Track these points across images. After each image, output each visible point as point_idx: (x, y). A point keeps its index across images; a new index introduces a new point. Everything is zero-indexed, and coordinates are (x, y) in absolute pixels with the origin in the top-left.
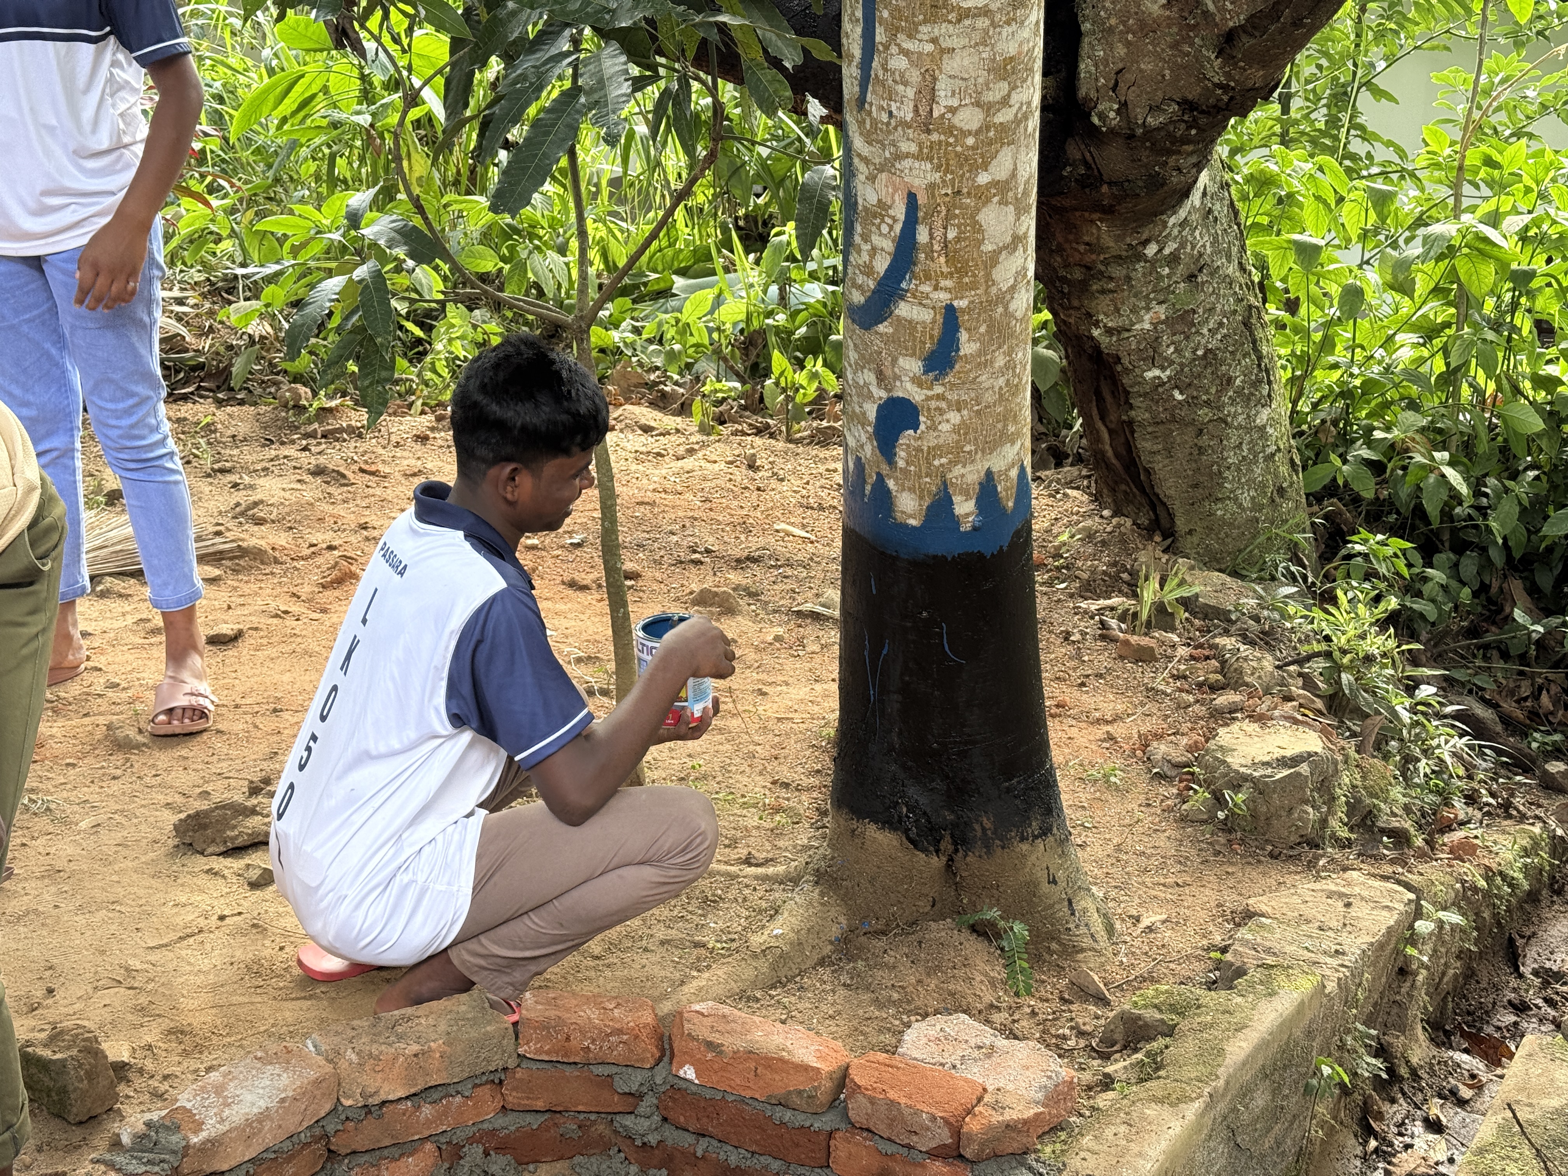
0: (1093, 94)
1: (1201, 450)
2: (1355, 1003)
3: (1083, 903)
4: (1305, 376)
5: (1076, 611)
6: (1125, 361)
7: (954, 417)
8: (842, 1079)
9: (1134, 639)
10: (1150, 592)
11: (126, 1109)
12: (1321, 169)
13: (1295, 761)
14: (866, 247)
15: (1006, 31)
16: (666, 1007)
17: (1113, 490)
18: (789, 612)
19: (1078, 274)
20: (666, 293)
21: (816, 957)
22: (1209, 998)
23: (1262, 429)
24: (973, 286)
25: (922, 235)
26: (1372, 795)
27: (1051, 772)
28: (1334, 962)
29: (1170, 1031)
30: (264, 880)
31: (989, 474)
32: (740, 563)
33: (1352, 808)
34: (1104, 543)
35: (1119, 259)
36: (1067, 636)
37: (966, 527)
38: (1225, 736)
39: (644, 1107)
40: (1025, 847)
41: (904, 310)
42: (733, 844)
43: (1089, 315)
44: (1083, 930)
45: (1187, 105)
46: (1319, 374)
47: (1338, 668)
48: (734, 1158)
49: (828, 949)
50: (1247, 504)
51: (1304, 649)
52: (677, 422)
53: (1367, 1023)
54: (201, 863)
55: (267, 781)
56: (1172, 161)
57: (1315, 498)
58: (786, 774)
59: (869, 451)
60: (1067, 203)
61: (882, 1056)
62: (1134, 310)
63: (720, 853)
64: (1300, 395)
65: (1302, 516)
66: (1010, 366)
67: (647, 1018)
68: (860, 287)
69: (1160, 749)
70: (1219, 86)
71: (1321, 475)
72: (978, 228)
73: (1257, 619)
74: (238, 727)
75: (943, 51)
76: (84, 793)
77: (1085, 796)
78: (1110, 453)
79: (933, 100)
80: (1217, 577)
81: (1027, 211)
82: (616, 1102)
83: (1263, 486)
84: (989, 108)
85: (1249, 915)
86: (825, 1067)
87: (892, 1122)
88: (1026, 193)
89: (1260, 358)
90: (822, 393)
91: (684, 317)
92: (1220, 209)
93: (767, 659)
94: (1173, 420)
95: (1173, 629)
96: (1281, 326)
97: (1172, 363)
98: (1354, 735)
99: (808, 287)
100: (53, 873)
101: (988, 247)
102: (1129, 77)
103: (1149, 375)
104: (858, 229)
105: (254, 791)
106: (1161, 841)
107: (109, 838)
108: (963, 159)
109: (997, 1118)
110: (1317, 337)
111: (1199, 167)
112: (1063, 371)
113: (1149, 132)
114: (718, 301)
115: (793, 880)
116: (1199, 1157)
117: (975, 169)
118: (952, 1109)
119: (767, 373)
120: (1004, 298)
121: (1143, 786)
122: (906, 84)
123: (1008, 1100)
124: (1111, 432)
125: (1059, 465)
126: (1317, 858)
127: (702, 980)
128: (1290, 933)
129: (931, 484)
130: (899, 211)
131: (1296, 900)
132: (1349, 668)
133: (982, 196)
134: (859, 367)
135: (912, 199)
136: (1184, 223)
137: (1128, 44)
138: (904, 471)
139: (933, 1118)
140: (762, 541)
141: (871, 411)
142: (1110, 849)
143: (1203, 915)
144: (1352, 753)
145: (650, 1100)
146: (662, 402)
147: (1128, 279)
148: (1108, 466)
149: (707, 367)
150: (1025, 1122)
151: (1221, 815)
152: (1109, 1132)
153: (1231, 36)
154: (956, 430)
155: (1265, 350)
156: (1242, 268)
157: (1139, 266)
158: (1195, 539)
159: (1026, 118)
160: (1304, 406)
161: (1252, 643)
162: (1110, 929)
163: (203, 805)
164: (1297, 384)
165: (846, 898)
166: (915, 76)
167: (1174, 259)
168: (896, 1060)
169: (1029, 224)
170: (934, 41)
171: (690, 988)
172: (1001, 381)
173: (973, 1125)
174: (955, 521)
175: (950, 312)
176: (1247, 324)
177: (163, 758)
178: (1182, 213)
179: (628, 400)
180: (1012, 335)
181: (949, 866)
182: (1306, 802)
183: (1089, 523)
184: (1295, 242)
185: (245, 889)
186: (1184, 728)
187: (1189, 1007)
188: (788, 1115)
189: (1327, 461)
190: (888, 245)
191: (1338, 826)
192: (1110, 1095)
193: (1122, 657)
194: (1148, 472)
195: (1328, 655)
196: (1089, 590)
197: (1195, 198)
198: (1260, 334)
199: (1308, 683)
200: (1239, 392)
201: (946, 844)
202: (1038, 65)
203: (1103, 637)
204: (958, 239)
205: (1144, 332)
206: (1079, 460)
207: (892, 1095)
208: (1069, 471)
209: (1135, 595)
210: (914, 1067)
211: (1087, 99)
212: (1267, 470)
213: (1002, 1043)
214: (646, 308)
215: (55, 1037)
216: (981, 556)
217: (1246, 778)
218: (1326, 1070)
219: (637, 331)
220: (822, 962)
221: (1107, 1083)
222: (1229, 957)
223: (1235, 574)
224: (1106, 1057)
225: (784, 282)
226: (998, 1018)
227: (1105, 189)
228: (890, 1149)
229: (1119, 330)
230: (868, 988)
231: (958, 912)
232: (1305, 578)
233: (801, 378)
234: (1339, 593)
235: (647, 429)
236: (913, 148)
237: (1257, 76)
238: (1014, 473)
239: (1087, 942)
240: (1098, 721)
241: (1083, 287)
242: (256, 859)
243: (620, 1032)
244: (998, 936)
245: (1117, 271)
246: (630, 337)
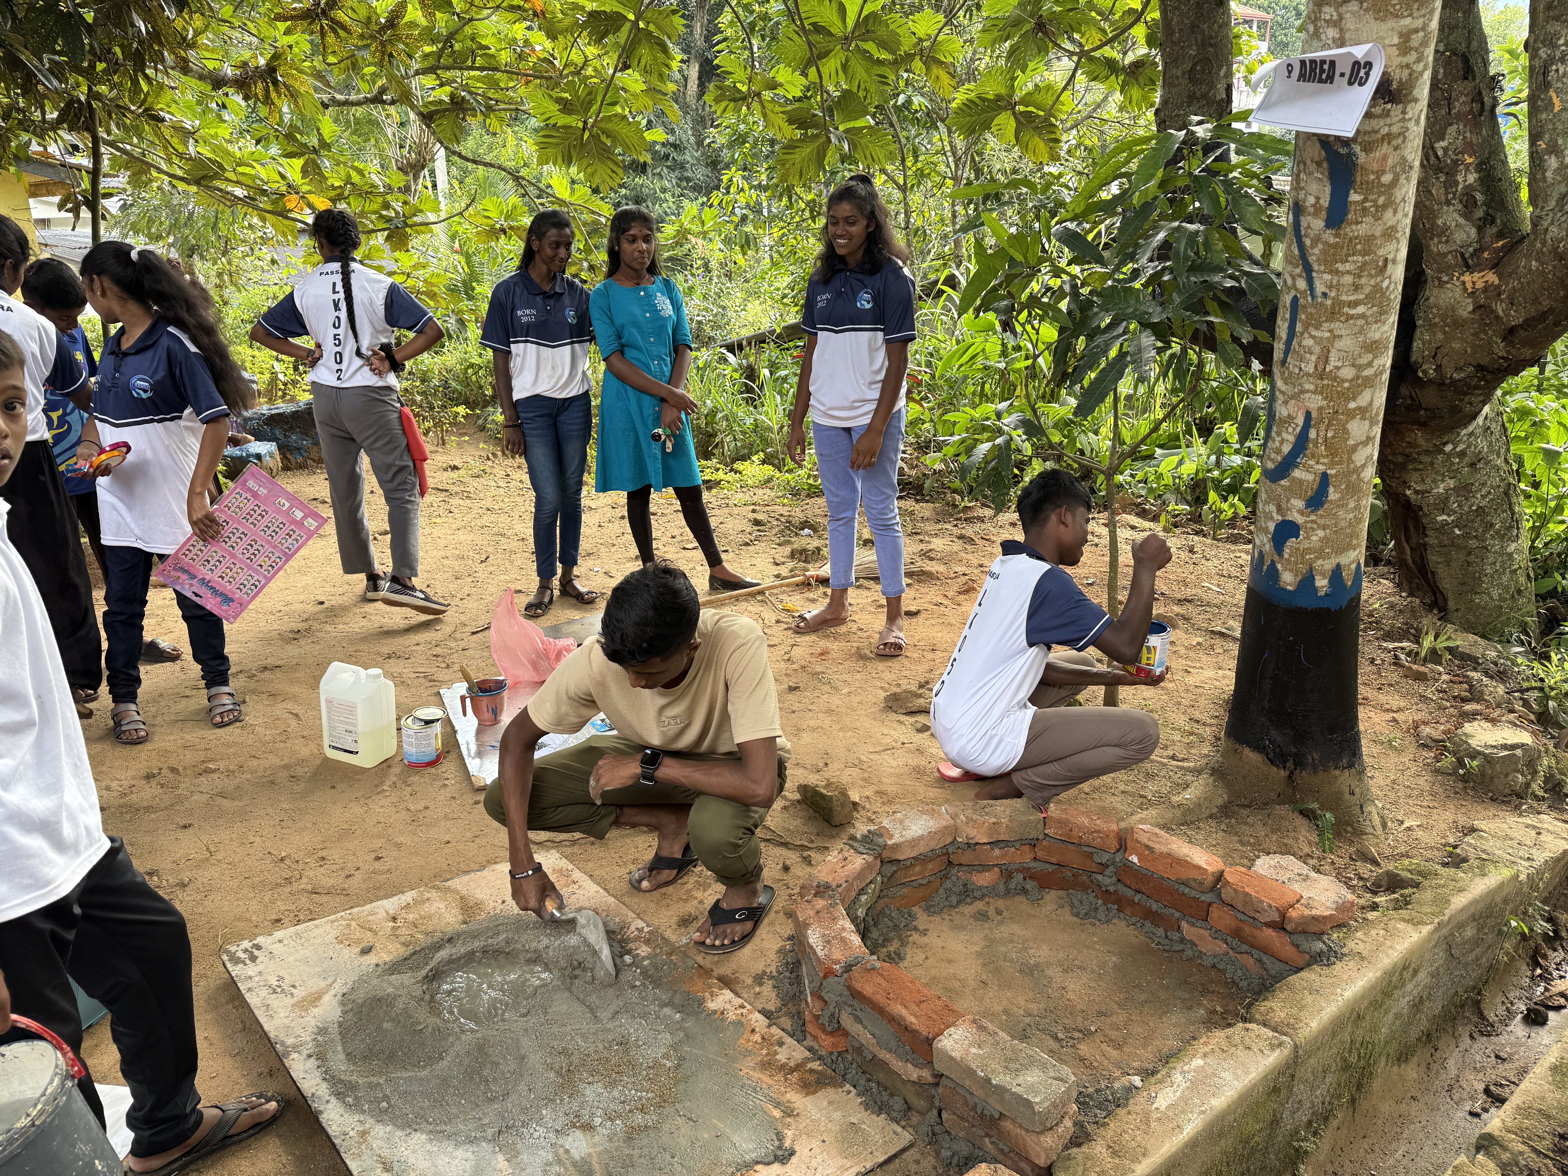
0: (1420, 360)
1: (1469, 564)
2: (1537, 889)
3: (1369, 808)
4: (1541, 527)
5: (1380, 647)
6: (1425, 510)
7: (1321, 533)
8: (1220, 876)
9: (1415, 667)
10: (1428, 642)
11: (857, 824)
12: (1564, 407)
13: (1513, 747)
14: (1278, 439)
15: (1374, 326)
16: (1123, 825)
17: (1410, 582)
18: (1206, 630)
19: (1400, 459)
20: (1151, 457)
21: (1208, 813)
22: (1444, 871)
23: (1510, 555)
24: (1340, 463)
25: (1312, 434)
26: (1561, 773)
27: (1358, 733)
28: (1526, 864)
29: (1417, 885)
30: (925, 728)
31: (1338, 566)
32: (1180, 602)
33: (1547, 780)
34: (1400, 611)
35: (1427, 452)
36: (1372, 661)
37: (1321, 593)
38: (1468, 727)
39: (1108, 872)
40: (1337, 772)
41: (1297, 473)
42: (1165, 747)
43: (1405, 482)
44: (1368, 823)
45: (1480, 368)
46: (1551, 526)
47: (1548, 698)
48: (1154, 907)
49: (1215, 810)
50: (1496, 597)
51: (1525, 685)
52: (1151, 525)
53: (1545, 902)
54: (894, 716)
55: (927, 683)
56: (1467, 399)
57: (1542, 597)
58: (1197, 715)
59: (1268, 547)
60: (1397, 419)
61: (1243, 869)
62: (1434, 481)
63: (1157, 751)
64: (1537, 537)
65: (1532, 607)
66: (1357, 507)
67: (1114, 827)
68: (1272, 460)
69: (1426, 730)
70: (1503, 358)
71: (1547, 584)
72: (1346, 432)
73: (1496, 664)
74: (916, 655)
75: (1335, 337)
76: (845, 677)
77: (1375, 750)
78: (1410, 561)
79: (1327, 362)
80: (1472, 637)
81: (1377, 423)
82: (1094, 868)
83: (1507, 588)
84: (1360, 368)
85: (1473, 830)
86: (1210, 869)
87: (1245, 904)
88: (1377, 414)
89: (1513, 513)
90: (1236, 515)
91: (1160, 470)
92: (1495, 427)
93: (1191, 654)
94: (1453, 545)
95: (1440, 664)
96: (1528, 496)
97: (1455, 512)
98: (1553, 737)
99: (1233, 457)
100: (830, 711)
101: (1351, 442)
102: (1444, 351)
103: (1440, 518)
104: (1275, 429)
105: (921, 686)
106: (1421, 781)
107: (855, 699)
108: (1341, 394)
109: (1307, 912)
110: (1552, 504)
111: (1484, 403)
112: (1384, 512)
113: (1454, 382)
114: (1181, 463)
115: (1198, 772)
116: (1427, 956)
117: (1348, 400)
118: (1282, 902)
119: (1205, 502)
120: (1358, 471)
121: (1413, 749)
122: (1311, 353)
123: (1315, 904)
124: (1412, 549)
125: (1376, 565)
126: (1521, 804)
127: (1144, 814)
128: (1498, 844)
129: (1302, 567)
130: (1300, 420)
131: (1505, 826)
132: (1554, 699)
133: (1351, 415)
134: (1267, 502)
135: (1308, 415)
136: (1471, 434)
137: (1445, 333)
138: (1288, 560)
139: (1270, 906)
140: (1194, 591)
141: (1272, 526)
142: (1388, 781)
143: (1444, 826)
144: (1551, 747)
145: (1111, 869)
146: (1143, 514)
147: (1432, 463)
148: (1408, 568)
149: (1170, 497)
150: (1324, 917)
151: (1461, 772)
152: (1373, 932)
153: (1512, 330)
154: (1321, 540)
155: (1517, 509)
156: (1506, 461)
157: (1440, 457)
158: (1460, 614)
159: (1381, 373)
160: (1539, 544)
161: (1492, 677)
162: (1384, 825)
163: (898, 690)
164: (1536, 531)
165: (1228, 785)
166: (1317, 349)
167: (1463, 454)
168: (1251, 872)
169: (1377, 431)
170: (1331, 331)
171: (1135, 818)
172: (1351, 516)
173: (1293, 913)
174: (1315, 589)
175: (1324, 476)
176: (1506, 494)
177: (881, 666)
178: (1471, 428)
179: (1124, 512)
180: (1361, 491)
181: (1290, 777)
182: (1518, 771)
183: (1392, 599)
184: (1544, 449)
185: (914, 733)
186: (1442, 720)
187: (1430, 874)
188: (1187, 890)
189: (1552, 576)
190: (1292, 438)
191: (1536, 787)
192: (1375, 913)
193: (1406, 677)
194: (1433, 573)
195: (1541, 689)
196: (1389, 636)
197: (1480, 420)
198: (1514, 500)
199: (1526, 704)
200: (1498, 532)
201: (1290, 764)
202: (1392, 345)
203: (1395, 664)
204: (1333, 437)
205: (1439, 495)
206: (1389, 563)
207: (1247, 890)
208: (1381, 569)
209: (1418, 642)
210: (1261, 877)
211: (1416, 362)
212: (1511, 579)
213: (1313, 874)
214: (1139, 464)
215: (828, 785)
216: (1328, 610)
217: (1480, 753)
218: (1514, 924)
219: (1132, 476)
220: (1211, 816)
221: (1374, 907)
222: (1458, 851)
223: (1483, 636)
224: (1375, 893)
225: (1220, 454)
226: (1312, 862)
227: (1422, 412)
228: (1243, 918)
229: (1423, 492)
230: (1236, 834)
231: (1292, 802)
232: (1530, 644)
233: (1225, 506)
234: (1553, 654)
235: (1133, 528)
236: (1312, 387)
237: (1527, 353)
238: (1353, 566)
239: (1369, 830)
240: (1388, 710)
241: (1403, 466)
242: (921, 719)
243: (1099, 832)
244: (1316, 818)
245: (1426, 459)
246: (1129, 479)
